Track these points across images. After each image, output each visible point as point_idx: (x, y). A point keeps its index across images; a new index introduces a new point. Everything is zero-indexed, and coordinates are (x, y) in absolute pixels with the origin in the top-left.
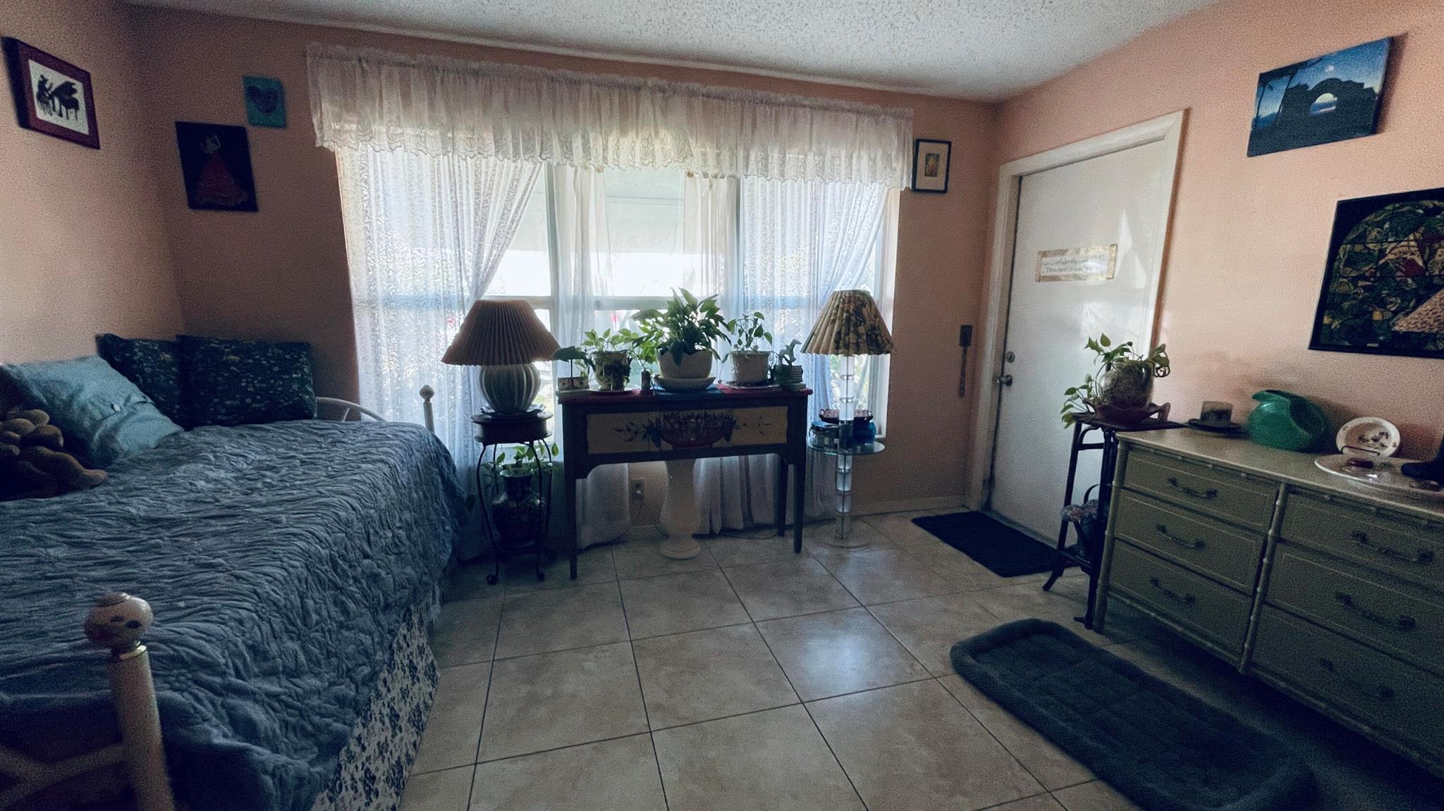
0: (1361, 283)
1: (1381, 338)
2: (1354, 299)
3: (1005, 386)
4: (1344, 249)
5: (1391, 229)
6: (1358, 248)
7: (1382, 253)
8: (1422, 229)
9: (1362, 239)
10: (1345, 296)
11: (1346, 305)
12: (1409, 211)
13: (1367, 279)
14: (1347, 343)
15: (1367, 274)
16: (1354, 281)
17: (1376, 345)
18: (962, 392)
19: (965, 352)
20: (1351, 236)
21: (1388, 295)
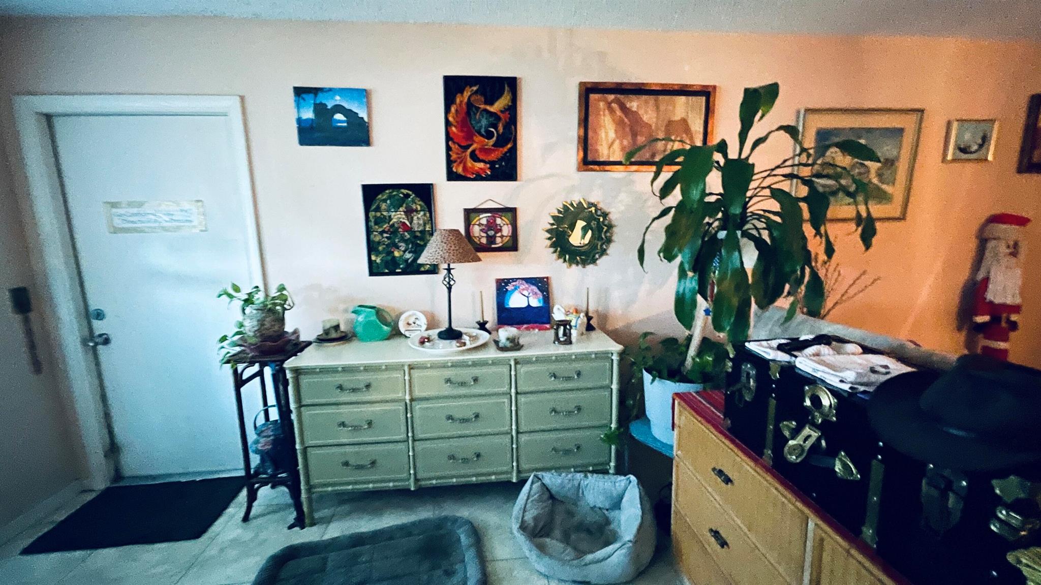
0: (385, 235)
1: (401, 266)
2: (384, 244)
3: (100, 347)
4: (372, 214)
5: (391, 204)
6: (378, 214)
7: (390, 218)
8: (404, 205)
9: (378, 209)
10: (379, 243)
11: (380, 248)
12: (397, 195)
13: (386, 232)
14: (387, 271)
15: (386, 230)
16: (382, 233)
17: (400, 271)
18: (37, 366)
19: (27, 321)
20: (373, 207)
21: (399, 241)
